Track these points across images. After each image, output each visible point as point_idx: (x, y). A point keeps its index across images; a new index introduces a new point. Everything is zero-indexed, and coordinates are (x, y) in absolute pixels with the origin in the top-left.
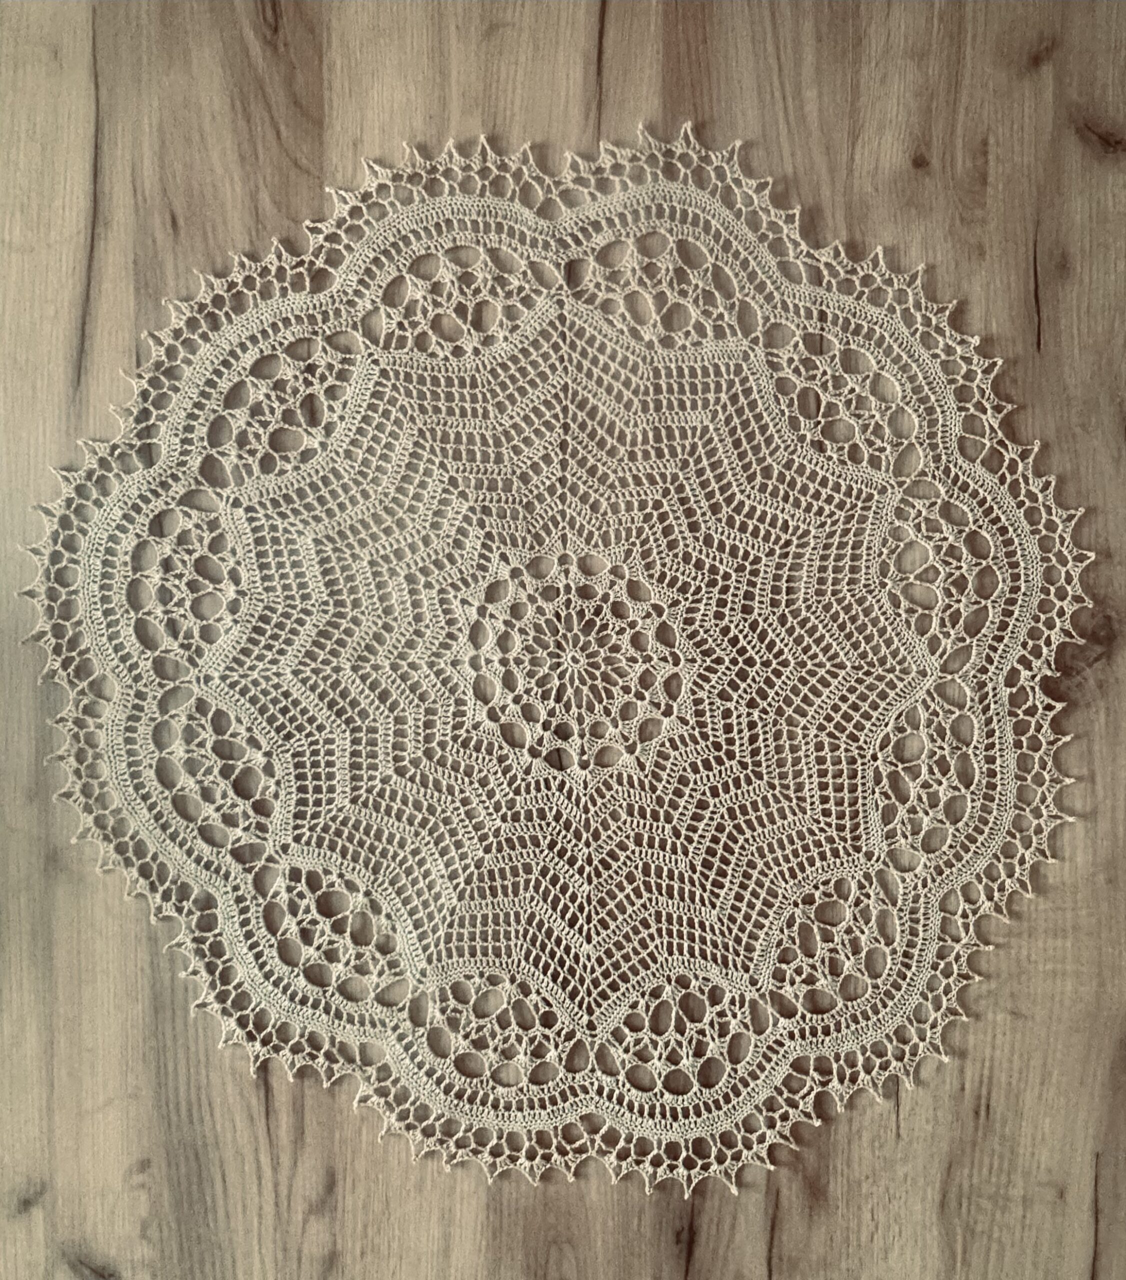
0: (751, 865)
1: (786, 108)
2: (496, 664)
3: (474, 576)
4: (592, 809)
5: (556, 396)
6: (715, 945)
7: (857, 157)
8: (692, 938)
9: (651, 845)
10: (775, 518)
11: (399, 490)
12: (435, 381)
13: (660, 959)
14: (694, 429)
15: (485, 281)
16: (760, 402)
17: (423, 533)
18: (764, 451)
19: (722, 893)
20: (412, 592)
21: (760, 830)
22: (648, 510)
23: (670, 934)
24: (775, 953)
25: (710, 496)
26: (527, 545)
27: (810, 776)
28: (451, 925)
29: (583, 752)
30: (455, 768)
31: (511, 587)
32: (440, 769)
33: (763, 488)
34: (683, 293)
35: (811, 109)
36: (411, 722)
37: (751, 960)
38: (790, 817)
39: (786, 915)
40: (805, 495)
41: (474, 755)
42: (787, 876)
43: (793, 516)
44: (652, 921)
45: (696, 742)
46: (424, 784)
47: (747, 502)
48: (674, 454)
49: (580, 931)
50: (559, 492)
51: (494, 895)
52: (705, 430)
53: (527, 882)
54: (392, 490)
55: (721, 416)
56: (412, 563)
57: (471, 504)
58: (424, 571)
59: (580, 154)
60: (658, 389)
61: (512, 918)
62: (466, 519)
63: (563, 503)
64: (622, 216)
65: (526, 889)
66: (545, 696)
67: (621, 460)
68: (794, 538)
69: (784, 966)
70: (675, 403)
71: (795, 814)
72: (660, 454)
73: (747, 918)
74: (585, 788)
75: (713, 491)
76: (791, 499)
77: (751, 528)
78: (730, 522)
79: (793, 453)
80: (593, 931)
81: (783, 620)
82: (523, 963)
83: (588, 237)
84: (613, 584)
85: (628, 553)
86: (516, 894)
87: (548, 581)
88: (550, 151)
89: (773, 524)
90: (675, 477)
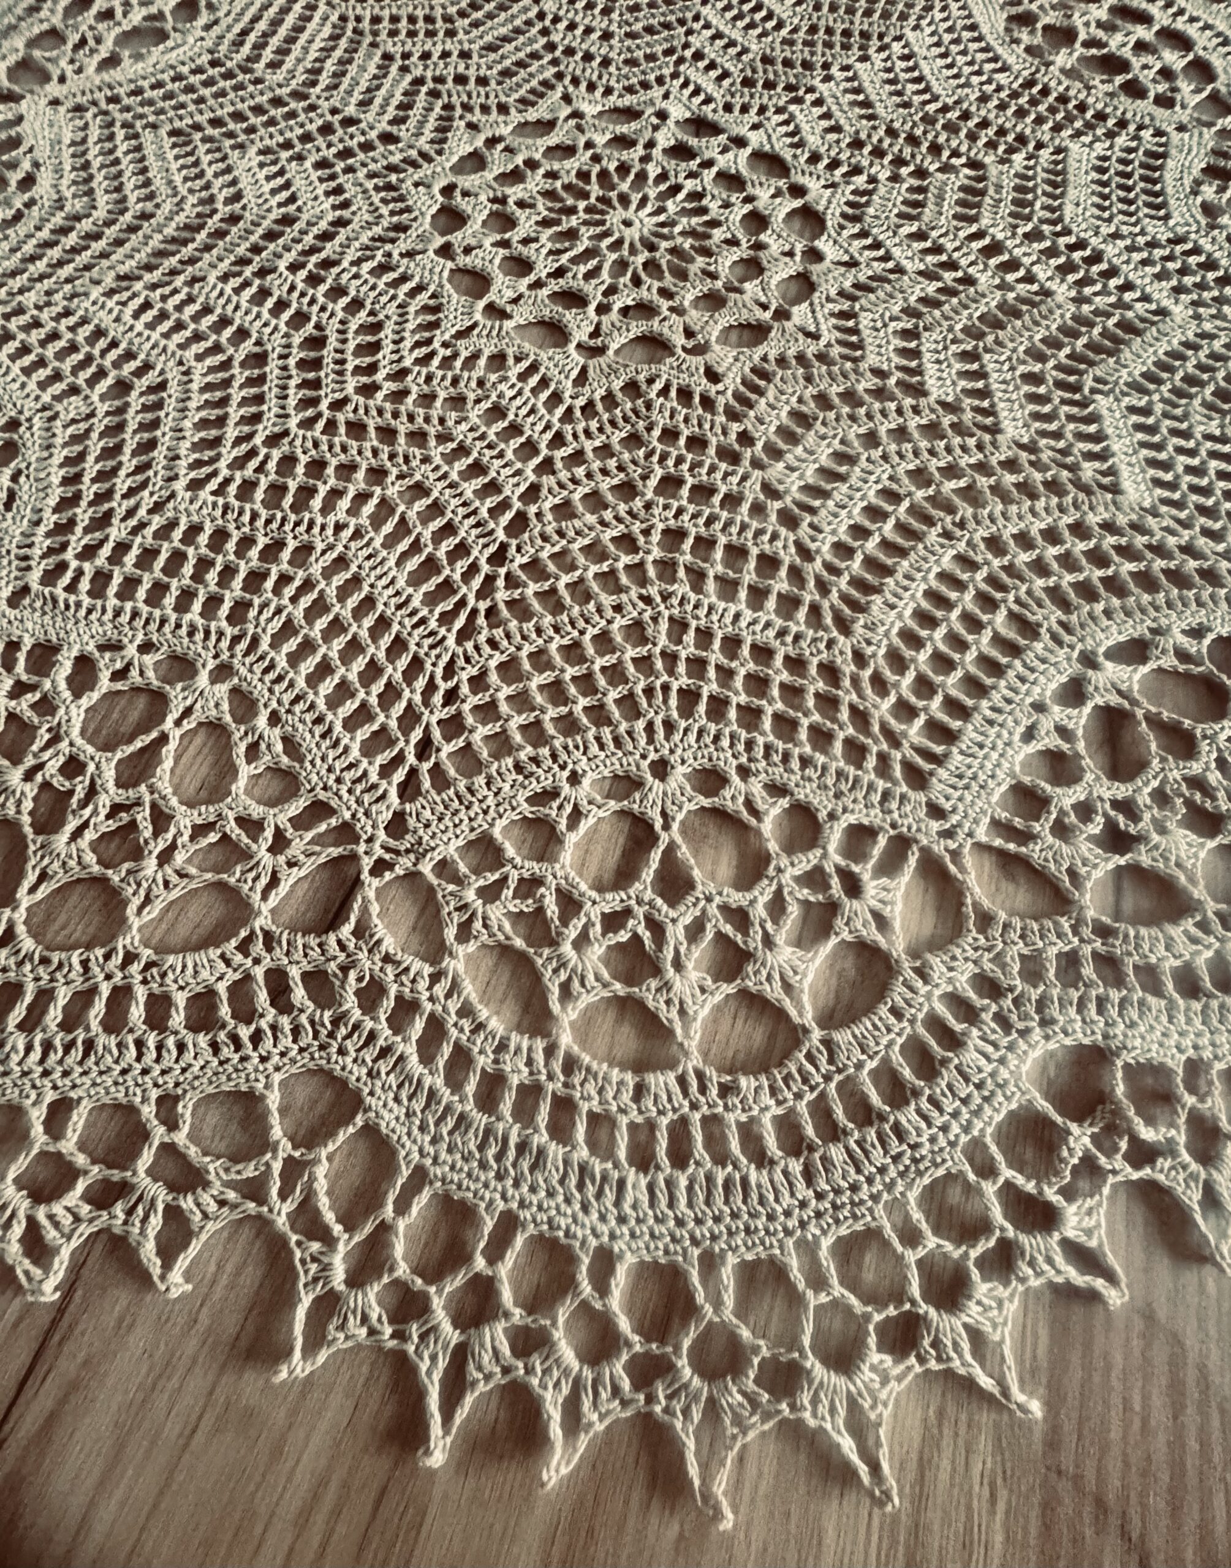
2: (775, 247)
4: (666, 73)
9: (589, 30)
10: (151, 324)
11: (913, 535)
16: (50, 503)
21: (418, 13)
25: (256, 381)
26: (659, 384)
27: (310, 42)
28: (921, 18)
29: (657, 127)
30: (880, 152)
31: (713, 334)
32: (906, 156)
36: (948, 212)
38: (367, 15)
40: (72, 344)
41: (843, 158)
45: (466, 104)
46: (936, 147)
54: (932, 538)
56: (910, 414)
62: (775, 453)
63: (559, 434)
66: (698, 195)
74: (667, 93)
85: (462, 334)
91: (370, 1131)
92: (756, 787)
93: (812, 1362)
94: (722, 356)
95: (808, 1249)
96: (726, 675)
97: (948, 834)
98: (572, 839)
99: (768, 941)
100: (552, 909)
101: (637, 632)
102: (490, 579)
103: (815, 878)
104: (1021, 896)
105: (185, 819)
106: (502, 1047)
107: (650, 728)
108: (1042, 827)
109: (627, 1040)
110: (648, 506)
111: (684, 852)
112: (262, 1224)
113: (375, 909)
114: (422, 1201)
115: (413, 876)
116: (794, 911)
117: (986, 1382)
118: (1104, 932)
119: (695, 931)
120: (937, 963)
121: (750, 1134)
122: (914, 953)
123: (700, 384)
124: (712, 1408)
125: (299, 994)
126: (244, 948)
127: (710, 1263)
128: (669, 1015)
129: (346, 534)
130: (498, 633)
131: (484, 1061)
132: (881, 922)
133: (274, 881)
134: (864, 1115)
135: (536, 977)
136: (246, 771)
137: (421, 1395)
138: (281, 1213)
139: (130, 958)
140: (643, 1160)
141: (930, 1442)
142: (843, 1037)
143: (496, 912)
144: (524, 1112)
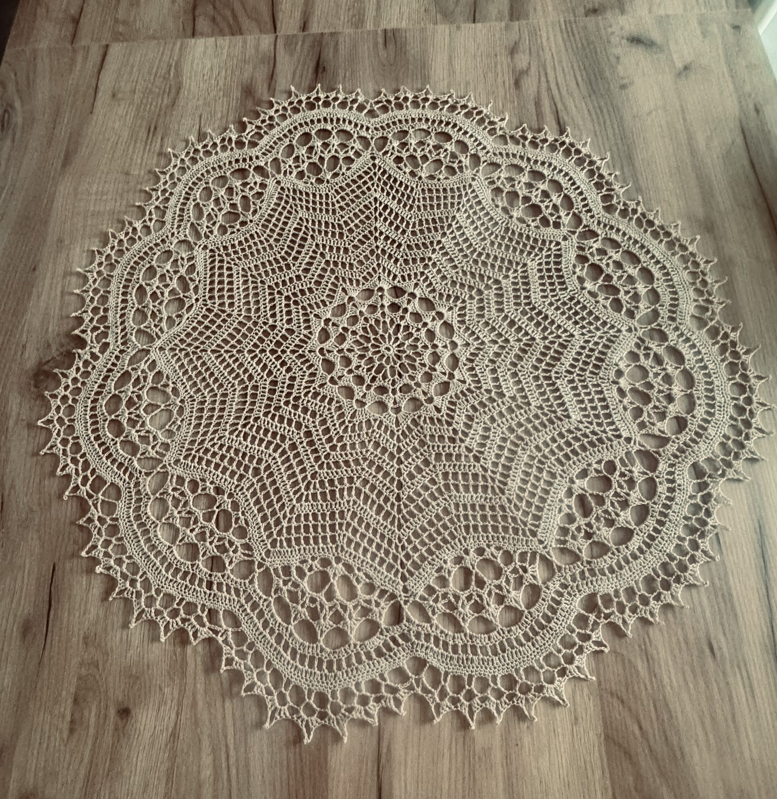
0: (277, 240)
1: (228, 758)
2: (440, 345)
3: (458, 398)
4: (375, 265)
5: (406, 521)
6: (300, 200)
7: (173, 716)
8: (314, 203)
9: (338, 249)
10: (252, 442)
11: (514, 452)
12: (495, 529)
13: (333, 191)
14: (307, 500)
15: (463, 606)
16: (259, 520)
17: (495, 425)
18: (257, 487)
19: (295, 225)
20: (499, 387)
21: (271, 259)
22: (339, 444)
23: (327, 204)
24: (265, 196)
25: (297, 455)
26: (422, 419)
27: (238, 288)
28: (459, 203)
29: (381, 297)
30: (462, 285)
31: (432, 391)
32: (472, 284)
33: (260, 461)
34: (313, 600)
35: (207, 760)
36: (493, 310)
37: (279, 193)
38: (252, 266)
39: (257, 216)
40: (231, 458)
41: (451, 293)
42: (255, 236)
43: (240, 443)
44: (338, 210)
45: (310, 305)
46: (482, 277)
47: (271, 451)
48: (322, 483)
49: (381, 203)
50: (402, 455)
51: (433, 220)
52: (299, 500)
53: (414, 226)
54: (520, 452)
55: (287, 510)
56: (501, 406)
57: (463, 445)
58: (492, 400)
59: (395, 714)
60: (332, 528)
61: (422, 208)
62: (465, 434)
63: (399, 447)
64: (360, 661)
65: (414, 224)
66: (407, 327)
67: (358, 478)
68: (240, 429)
69: (260, 191)
70: (320, 518)
71: (249, 268)
72: (331, 482)
73: (281, 214)
74: (379, 277)
75: (294, 458)
76: (240, 455)
77: (269, 435)
78: (283, 438)
79: (237, 486)
80: (373, 203)
81: (251, 377)
82: (414, 186)
83: (386, 645)
84: (364, 396)
85: (353, 416)
86: (421, 221)
87: (408, 397)
88: (418, 716)
89: (254, 438)
90: (321, 467)
91: (432, 668)
92: (493, 549)
93: (544, 684)
94: (438, 400)
95: (538, 661)
96: (474, 517)
97: (545, 547)
98: (451, 579)
99: (508, 592)
100: (453, 600)
101: (446, 511)
102: (399, 506)
103: (515, 571)
104: (568, 559)
105: (350, 605)
106: (454, 638)
107: (459, 541)
108: (569, 538)
109: (482, 627)
110: (434, 466)
111: (480, 574)
112: (415, 695)
113: (409, 614)
114: (449, 678)
115: (415, 603)
116: (512, 581)
117: (582, 676)
118: (589, 563)
119: (490, 594)
120: (550, 584)
121: (517, 640)
122: (544, 583)
123: (436, 415)
124: (527, 700)
125: (400, 641)
126: (381, 633)
127: (517, 671)
128: (490, 618)
129: (351, 503)
130: (408, 524)
131: (451, 643)
132: (534, 577)
133: (381, 615)
134: (542, 627)
135: (455, 618)
136: (359, 586)
137: (465, 717)
138: (419, 691)
139: (355, 646)
140: (495, 654)
141: (574, 692)
142: (532, 610)
143: (440, 605)
144: (465, 651)
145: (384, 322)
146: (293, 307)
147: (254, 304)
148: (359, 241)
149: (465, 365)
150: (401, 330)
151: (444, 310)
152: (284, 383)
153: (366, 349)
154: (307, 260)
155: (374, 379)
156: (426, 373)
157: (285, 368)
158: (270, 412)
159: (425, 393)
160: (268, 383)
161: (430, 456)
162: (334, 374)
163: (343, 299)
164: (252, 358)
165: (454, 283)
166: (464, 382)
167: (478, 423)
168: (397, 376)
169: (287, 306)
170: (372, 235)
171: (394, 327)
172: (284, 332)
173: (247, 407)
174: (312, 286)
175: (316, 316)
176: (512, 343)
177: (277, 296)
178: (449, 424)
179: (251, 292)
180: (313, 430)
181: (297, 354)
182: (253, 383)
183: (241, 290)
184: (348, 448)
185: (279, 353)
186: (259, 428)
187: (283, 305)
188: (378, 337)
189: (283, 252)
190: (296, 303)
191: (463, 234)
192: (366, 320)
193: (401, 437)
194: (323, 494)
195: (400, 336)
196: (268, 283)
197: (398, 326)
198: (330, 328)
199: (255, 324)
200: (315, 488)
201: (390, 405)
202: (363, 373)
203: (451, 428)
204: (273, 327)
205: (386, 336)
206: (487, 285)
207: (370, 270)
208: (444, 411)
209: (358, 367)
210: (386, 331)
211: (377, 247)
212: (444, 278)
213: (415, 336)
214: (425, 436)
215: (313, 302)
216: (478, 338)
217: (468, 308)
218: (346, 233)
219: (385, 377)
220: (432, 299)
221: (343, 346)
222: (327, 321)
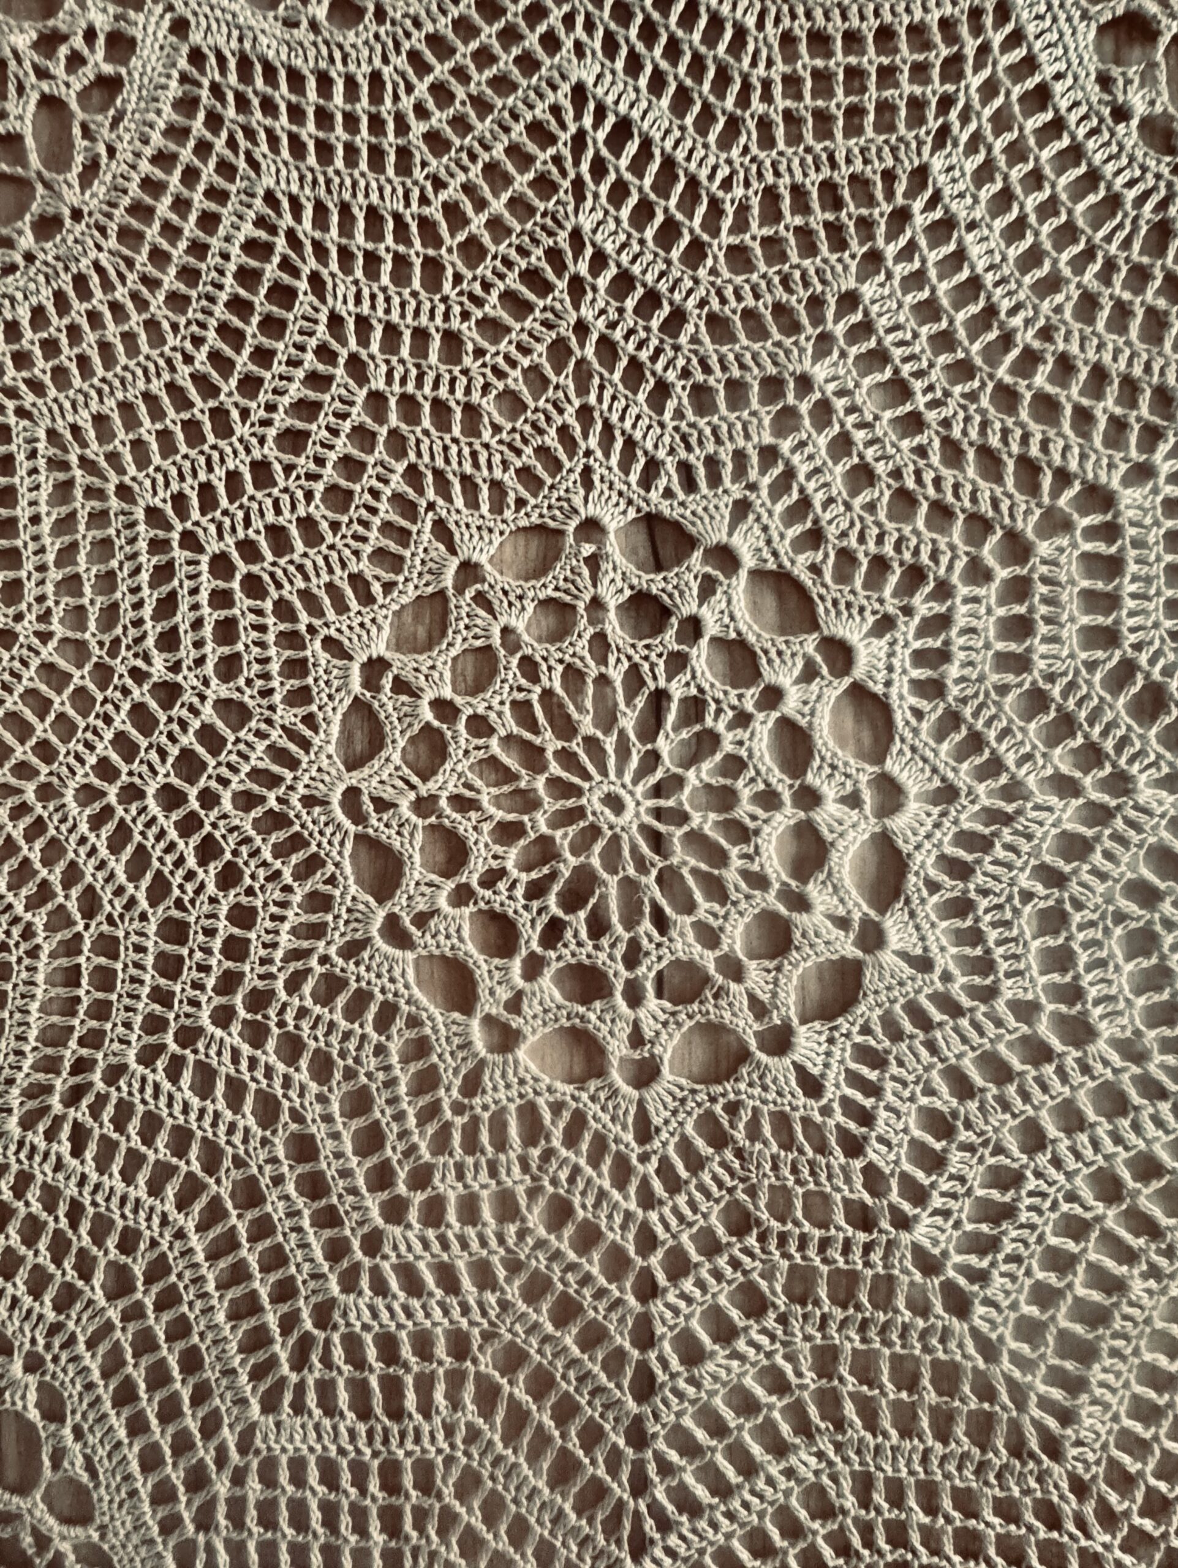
0: (177, 301)
2: (830, 792)
3: (897, 1035)
4: (570, 417)
5: (665, 1525)
6: (269, 106)
8: (324, 118)
9: (421, 336)
10: (103, 1165)
11: (1115, 1286)
13: (401, 61)
14: (299, 1407)
16: (135, 1467)
17: (1043, 1159)
18: (124, 1338)
19: (248, 230)
20: (1073, 994)
21: (157, 387)
22: (419, 1197)
23: (377, 124)
24: (129, 98)
25: (262, 1229)
26: (745, 1116)
27: (35, 520)
28: (946, 103)
29: (593, 562)
30: (941, 513)
31: (789, 1004)
32: (985, 507)
33: (128, 1242)
36: (1071, 633)
37: (184, 78)
38: (84, 419)
39: (99, 188)
41: (888, 549)
42: (95, 280)
43: (59, 1166)
44: (421, 151)
45: (306, 596)
46: (1029, 469)
47: (169, 1207)
48: (352, 1344)
49: (600, 113)
50: (655, 1260)
51: (828, 188)
52: (270, 1405)
53: (741, 225)
55: (229, 1436)
56: (1077, 1078)
57: (905, 1238)
58: (1039, 1053)
60: (392, 1523)
61: (780, 132)
62: (919, 1195)
63: (644, 1227)
65: (743, 209)
66: (695, 707)
67: (488, 1336)
68: (57, 1107)
69: (108, 69)
70: (346, 1477)
71: (75, 429)
72: (388, 1347)
73: (191, 176)
74: (586, 473)
75: (253, 1239)
76: (62, 1210)
77: (162, 1140)
78: (212, 1158)
79: (56, 1329)
80: (569, 115)
81: (90, 904)
82: (751, 21)
84: (515, 1005)
85: (472, 1085)
86: (771, 195)
87: (690, 1016)
89: (108, 1148)
90: (349, 1283)
94: (810, 1043)
123: (800, 1104)
145: (603, 680)
146: (242, 602)
147: (98, 590)
148: (509, 297)
149: (934, 887)
150: (671, 718)
151: (852, 631)
152: (210, 932)
153: (528, 802)
154: (295, 390)
155: (553, 932)
156: (768, 918)
157: (214, 867)
158: (162, 1048)
159: (759, 1009)
160: (152, 928)
161: (769, 1275)
162: (399, 904)
163: (437, 574)
164: (96, 822)
165: (905, 501)
166: (924, 964)
167: (970, 1148)
168: (646, 925)
169: (222, 599)
170: (560, 268)
171: (640, 702)
172: (208, 711)
173: (80, 1023)
174: (318, 510)
175: (329, 643)
176: (1145, 794)
177: (179, 555)
178: (854, 1147)
179: (85, 535)
180: (319, 1131)
181: (257, 812)
182: (99, 925)
183: (46, 526)
184: (451, 1216)
185: (194, 804)
186: (124, 1111)
187: (204, 597)
188: (576, 746)
189: (201, 356)
190: (254, 586)
191: (960, 257)
192: (529, 667)
193: (657, 1186)
194: (360, 1391)
195: (663, 745)
196: (146, 499)
197: (660, 697)
198: (387, 703)
199: (103, 674)
200: (327, 1361)
201: (618, 1048)
202: (516, 906)
203: (858, 1164)
204: (169, 693)
205: (609, 744)
206: (1050, 513)
207: (551, 439)
208: (835, 1088)
209: (491, 879)
210: (608, 719)
211: (582, 328)
212: (863, 476)
213: (727, 747)
214: (752, 1191)
215: (317, 586)
216: (995, 766)
217: (961, 620)
218: (453, 262)
219: (598, 927)
220: (806, 578)
221: (432, 786)
222: (375, 668)
